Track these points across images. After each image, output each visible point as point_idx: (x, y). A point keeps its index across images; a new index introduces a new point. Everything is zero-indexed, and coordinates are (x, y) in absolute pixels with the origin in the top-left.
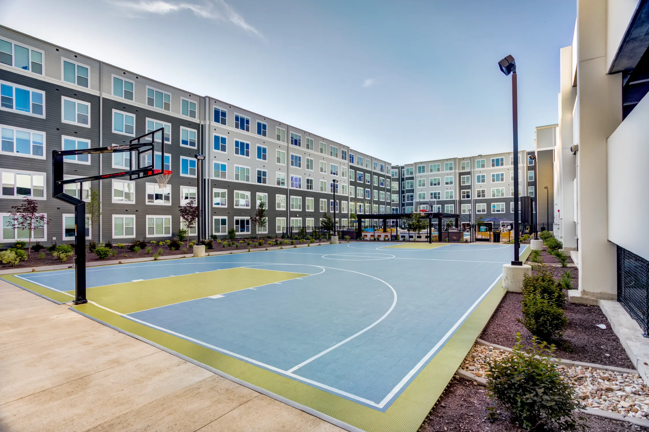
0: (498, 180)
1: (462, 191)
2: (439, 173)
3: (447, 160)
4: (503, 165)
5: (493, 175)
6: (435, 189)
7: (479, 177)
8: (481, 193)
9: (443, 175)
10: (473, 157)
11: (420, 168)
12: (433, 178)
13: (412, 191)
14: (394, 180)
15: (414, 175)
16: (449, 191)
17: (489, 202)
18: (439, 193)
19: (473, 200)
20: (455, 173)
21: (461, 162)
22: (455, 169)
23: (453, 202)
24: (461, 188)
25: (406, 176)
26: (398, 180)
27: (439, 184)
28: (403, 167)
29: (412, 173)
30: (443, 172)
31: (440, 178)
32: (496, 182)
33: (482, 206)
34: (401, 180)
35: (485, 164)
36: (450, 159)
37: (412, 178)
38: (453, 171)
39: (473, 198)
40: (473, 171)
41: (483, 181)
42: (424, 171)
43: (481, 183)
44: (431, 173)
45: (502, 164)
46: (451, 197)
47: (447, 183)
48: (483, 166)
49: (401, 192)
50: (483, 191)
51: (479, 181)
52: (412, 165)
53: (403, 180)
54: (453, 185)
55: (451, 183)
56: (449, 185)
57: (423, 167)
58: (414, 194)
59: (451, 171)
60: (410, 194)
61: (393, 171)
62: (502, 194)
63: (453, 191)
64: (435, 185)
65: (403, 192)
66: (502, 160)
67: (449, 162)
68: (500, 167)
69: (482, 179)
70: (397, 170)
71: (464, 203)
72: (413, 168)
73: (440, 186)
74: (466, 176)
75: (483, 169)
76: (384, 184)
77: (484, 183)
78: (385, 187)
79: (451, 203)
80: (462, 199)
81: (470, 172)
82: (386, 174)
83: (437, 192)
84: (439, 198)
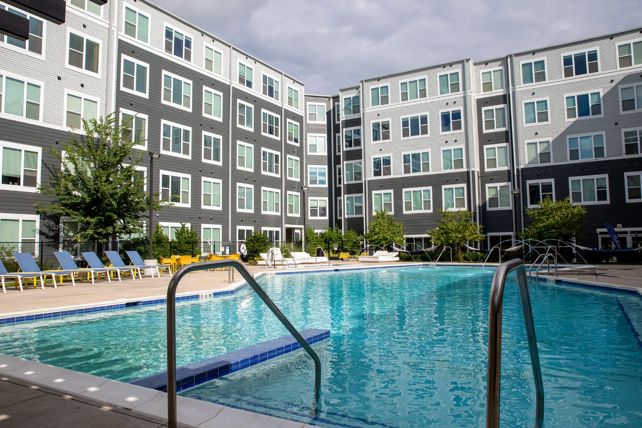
1: (486, 147)
2: (423, 100)
4: (596, 70)
5: (570, 100)
6: (415, 145)
7: (530, 106)
9: (433, 106)
10: (511, 56)
11: (374, 92)
12: (410, 115)
13: (359, 154)
15: (360, 114)
16: (452, 148)
18: (426, 155)
19: (518, 170)
20: (467, 99)
21: (481, 72)
22: (466, 89)
23: (465, 177)
24: (484, 139)
25: (344, 117)
26: (326, 129)
27: (424, 129)
29: (356, 109)
30: (434, 99)
31: (427, 113)
32: (578, 118)
34: (334, 129)
35: (546, 70)
37: (357, 121)
38: (460, 94)
39: (518, 165)
40: (514, 93)
42: (385, 100)
43: (536, 124)
44: (406, 104)
45: (594, 69)
46: (458, 164)
47: (446, 128)
48: (540, 76)
49: (334, 160)
51: (530, 117)
52: (357, 88)
53: (337, 129)
54: (462, 131)
55: (457, 126)
56: (451, 132)
57: (385, 90)
58: (362, 163)
59: (454, 95)
60: (353, 163)
63: (463, 146)
64: (415, 133)
66: (593, 56)
67: (448, 71)
68: (588, 76)
69: (538, 112)
70: (324, 106)
71: (492, 181)
73: (429, 135)
74: (494, 107)
75: (541, 85)
76: (277, 129)
77: (546, 123)
78: (281, 140)
79: (456, 182)
80: (487, 170)
81: (506, 95)
82: (285, 104)
83: (420, 151)
84: (426, 167)
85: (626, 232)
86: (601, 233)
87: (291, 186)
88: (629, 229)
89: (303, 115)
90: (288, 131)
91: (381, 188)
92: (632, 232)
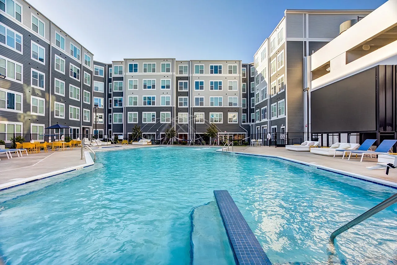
0: (216, 88)
1: (179, 97)
2: (154, 73)
3: (164, 60)
5: (212, 83)
6: (149, 93)
7: (197, 83)
8: (200, 101)
9: (158, 77)
10: (191, 61)
11: (131, 65)
12: (147, 80)
13: (121, 94)
14: (99, 79)
15: (123, 75)
16: (166, 96)
17: (207, 111)
18: (154, 98)
19: (191, 108)
20: (173, 75)
21: (179, 65)
22: (173, 71)
23: (170, 109)
24: (178, 94)
25: (114, 75)
26: (104, 80)
27: (154, 87)
28: (110, 66)
29: (121, 72)
30: (159, 74)
31: (155, 79)
32: (214, 90)
33: (200, 116)
34: (108, 80)
35: (204, 70)
36: (167, 60)
37: (121, 79)
38: (170, 73)
39: (191, 106)
40: (191, 76)
41: (202, 88)
42: (136, 70)
43: (199, 90)
44: (145, 74)
45: (220, 72)
46: (168, 103)
47: (163, 87)
48: (202, 72)
49: (107, 95)
50: (202, 99)
51: (197, 88)
52: (122, 62)
53: (110, 81)
54: (170, 89)
55: (168, 87)
56: (165, 89)
57: (136, 66)
58: (123, 98)
59: (168, 73)
60: (118, 98)
61: (97, 68)
62: (220, 104)
63: (170, 96)
64: (149, 87)
65: (110, 96)
66: (220, 67)
67: (166, 63)
68: (218, 75)
69: (200, 85)
70: (103, 68)
71: (181, 111)
72: (123, 66)
73: (155, 89)
74: (183, 81)
75: (201, 75)
76: (78, 76)
77: (202, 90)
78: (81, 81)
79: (167, 111)
80: (179, 107)
81: (188, 77)
82: (83, 63)
83: (152, 96)
84: (154, 103)
85: (227, 134)
86: (219, 134)
87: (85, 106)
88: (228, 133)
89: (93, 71)
90: (84, 78)
91: (132, 111)
92: (229, 134)
